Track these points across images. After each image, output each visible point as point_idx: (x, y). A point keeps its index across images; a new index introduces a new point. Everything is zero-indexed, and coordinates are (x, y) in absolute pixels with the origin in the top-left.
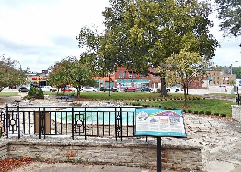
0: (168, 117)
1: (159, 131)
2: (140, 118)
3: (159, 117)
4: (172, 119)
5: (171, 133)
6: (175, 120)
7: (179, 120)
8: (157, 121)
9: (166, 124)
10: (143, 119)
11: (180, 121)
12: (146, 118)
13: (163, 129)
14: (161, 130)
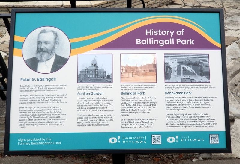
0: (160, 53)
1: (115, 127)
2: (33, 64)
3: (116, 53)
4: (174, 65)
5: (164, 135)
6: (190, 69)
7: (208, 66)
8: (109, 79)
9: (149, 93)
10: (45, 67)
11: (207, 74)
12: (60, 63)
13: (132, 116)
14: (124, 123)
